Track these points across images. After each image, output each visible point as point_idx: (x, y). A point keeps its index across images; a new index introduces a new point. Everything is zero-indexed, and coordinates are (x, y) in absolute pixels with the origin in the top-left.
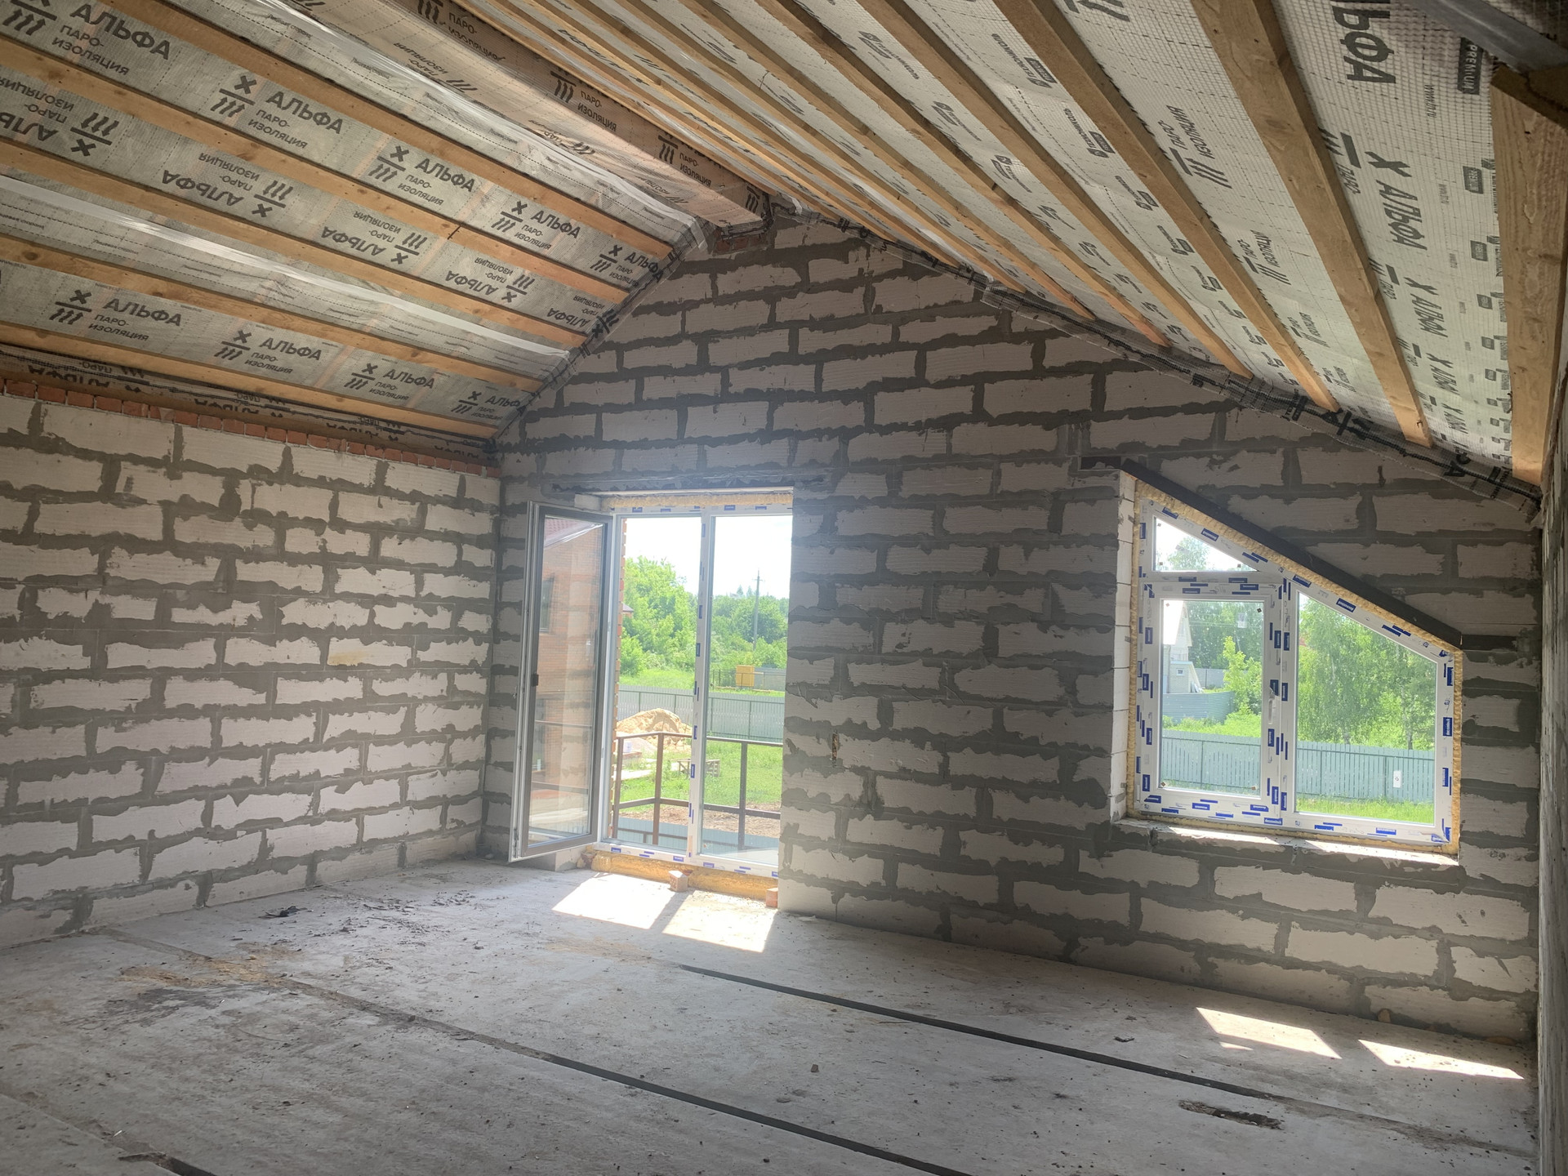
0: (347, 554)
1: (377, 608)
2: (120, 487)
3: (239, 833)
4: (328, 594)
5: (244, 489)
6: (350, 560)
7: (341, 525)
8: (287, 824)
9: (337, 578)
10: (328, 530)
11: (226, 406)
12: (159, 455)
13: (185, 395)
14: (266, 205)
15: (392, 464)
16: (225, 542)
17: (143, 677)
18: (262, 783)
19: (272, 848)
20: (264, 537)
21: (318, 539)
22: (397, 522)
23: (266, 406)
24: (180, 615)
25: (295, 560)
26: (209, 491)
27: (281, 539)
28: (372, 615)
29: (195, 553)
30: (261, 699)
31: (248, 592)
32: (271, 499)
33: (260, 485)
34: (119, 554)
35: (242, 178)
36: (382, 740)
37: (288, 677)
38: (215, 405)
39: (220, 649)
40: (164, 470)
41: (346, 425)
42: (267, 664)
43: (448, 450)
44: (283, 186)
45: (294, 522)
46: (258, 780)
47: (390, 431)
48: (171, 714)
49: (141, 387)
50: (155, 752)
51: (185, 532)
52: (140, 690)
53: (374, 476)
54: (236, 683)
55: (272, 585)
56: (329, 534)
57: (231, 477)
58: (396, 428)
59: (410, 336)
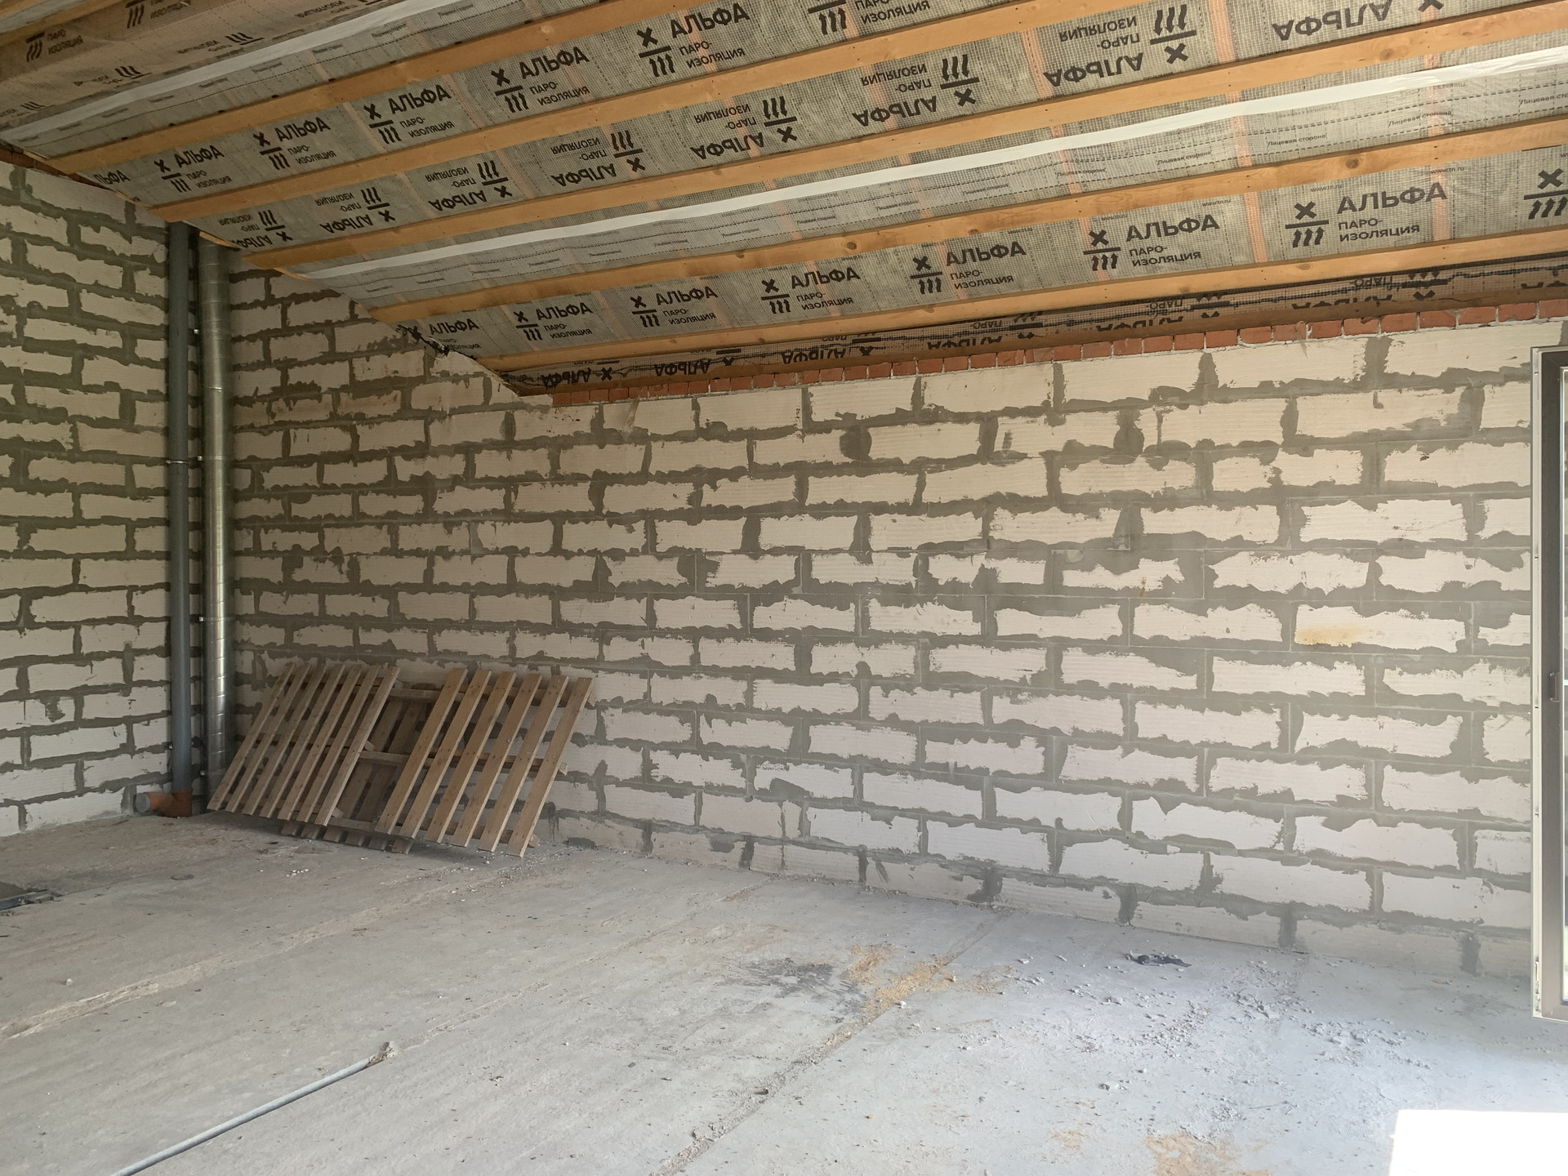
0: (1319, 484)
1: (1382, 561)
2: (998, 445)
3: (1170, 848)
4: (1289, 543)
5: (1146, 422)
6: (1326, 493)
7: (1304, 446)
8: (1241, 853)
9: (1304, 520)
10: (1281, 455)
14: (1174, 44)
15: (1396, 337)
16: (1125, 489)
17: (1036, 647)
18: (1199, 792)
19: (1219, 880)
20: (1181, 475)
21: (1267, 469)
22: (1417, 425)
24: (1073, 578)
25: (1229, 501)
26: (1101, 431)
27: (1205, 475)
28: (1375, 571)
29: (1087, 505)
30: (1189, 683)
31: (1161, 547)
32: (1184, 426)
33: (1169, 411)
34: (1002, 515)
35: (1123, 33)
36: (1407, 763)
37: (1230, 657)
39: (1127, 618)
40: (1044, 417)
42: (1195, 639)
44: (1172, 10)
45: (1225, 451)
46: (1192, 786)
47: (1418, 285)
48: (1070, 690)
49: (1034, 331)
50: (1056, 731)
51: (1073, 482)
52: (1033, 661)
53: (1362, 363)
54: (1152, 660)
55: (1196, 537)
56: (1283, 459)
57: (1127, 410)
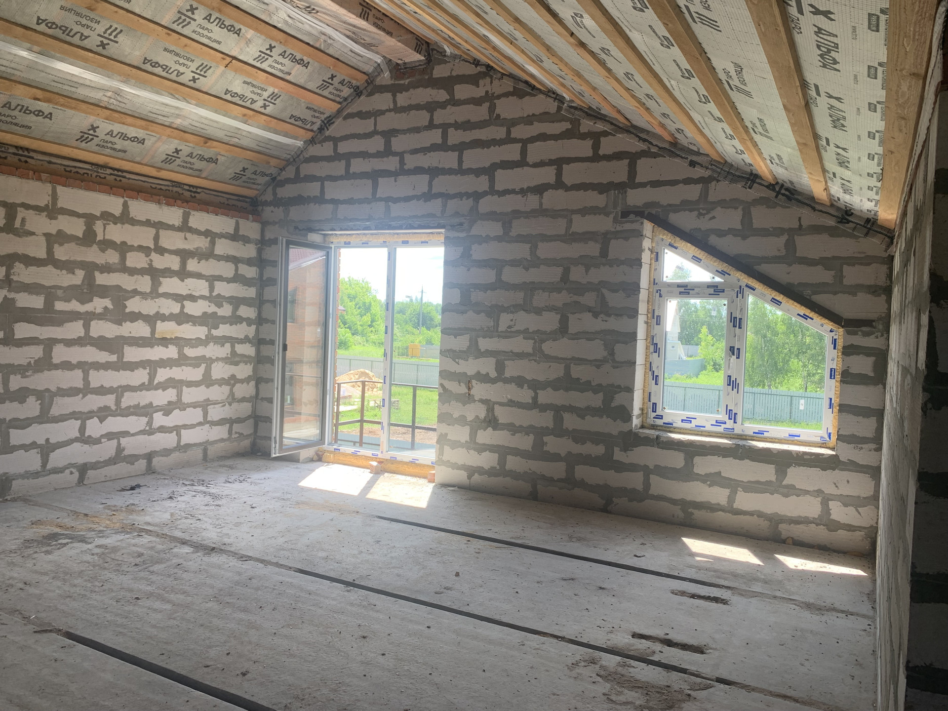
0: (166, 268)
1: (185, 302)
2: (17, 224)
3: (103, 440)
4: (154, 294)
5: (98, 226)
6: (168, 272)
7: (161, 251)
8: (133, 435)
9: (160, 283)
10: (153, 254)
11: (84, 173)
12: (42, 204)
13: (59, 166)
14: (105, 41)
15: (192, 212)
16: (87, 260)
17: (38, 344)
18: (116, 410)
19: (124, 449)
20: (112, 257)
21: (147, 259)
22: (197, 249)
23: (111, 174)
24: (60, 306)
25: (132, 272)
26: (76, 228)
27: (123, 259)
28: (183, 307)
29: (69, 266)
30: (114, 358)
31: (104, 291)
32: (116, 233)
33: (109, 224)
34: (19, 267)
35: (89, 23)
36: (190, 384)
37: (131, 345)
38: (77, 172)
39: (87, 327)
40: (45, 213)
41: (163, 187)
42: (117, 337)
43: (228, 204)
44: (116, 29)
45: (132, 248)
46: (113, 408)
47: (191, 191)
48: (57, 367)
49: (28, 160)
50: (47, 390)
51: (61, 253)
52: (37, 352)
53: (181, 220)
54: (98, 348)
55: (118, 288)
56: (154, 256)
57: (90, 219)
58: (195, 190)
59: (203, 131)
